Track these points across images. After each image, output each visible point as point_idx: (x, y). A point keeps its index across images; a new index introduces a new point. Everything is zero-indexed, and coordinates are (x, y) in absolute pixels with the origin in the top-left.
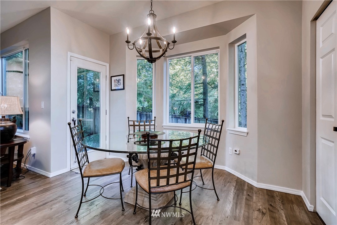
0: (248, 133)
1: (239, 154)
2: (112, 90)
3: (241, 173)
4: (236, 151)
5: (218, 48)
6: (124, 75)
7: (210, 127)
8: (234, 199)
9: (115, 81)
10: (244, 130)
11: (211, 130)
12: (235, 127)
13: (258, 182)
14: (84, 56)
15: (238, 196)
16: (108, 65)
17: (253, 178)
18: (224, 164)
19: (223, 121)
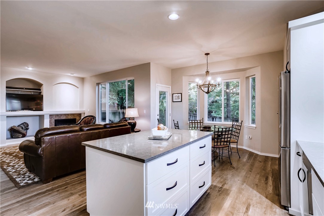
0: (256, 127)
1: (251, 139)
2: (173, 102)
3: (253, 149)
4: (249, 137)
5: (240, 78)
6: (181, 94)
7: (235, 124)
8: (247, 158)
9: (175, 96)
10: (254, 125)
11: (236, 125)
12: (249, 125)
13: (261, 152)
14: (161, 84)
15: (250, 157)
16: (171, 87)
17: (258, 151)
18: (242, 145)
19: (242, 121)
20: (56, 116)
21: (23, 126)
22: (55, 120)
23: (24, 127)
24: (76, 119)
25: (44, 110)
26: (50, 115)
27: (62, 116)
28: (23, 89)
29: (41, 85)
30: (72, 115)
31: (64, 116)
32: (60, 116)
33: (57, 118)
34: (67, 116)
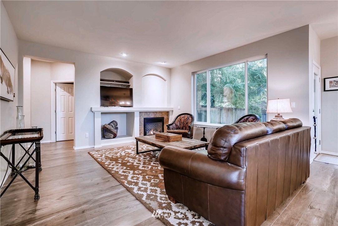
20: (145, 113)
21: (113, 124)
22: (145, 119)
23: (114, 126)
24: (164, 117)
25: (133, 106)
26: (140, 112)
27: (150, 113)
28: (113, 81)
29: (130, 76)
30: (160, 113)
31: (153, 113)
32: (149, 113)
33: (146, 116)
34: (155, 113)
